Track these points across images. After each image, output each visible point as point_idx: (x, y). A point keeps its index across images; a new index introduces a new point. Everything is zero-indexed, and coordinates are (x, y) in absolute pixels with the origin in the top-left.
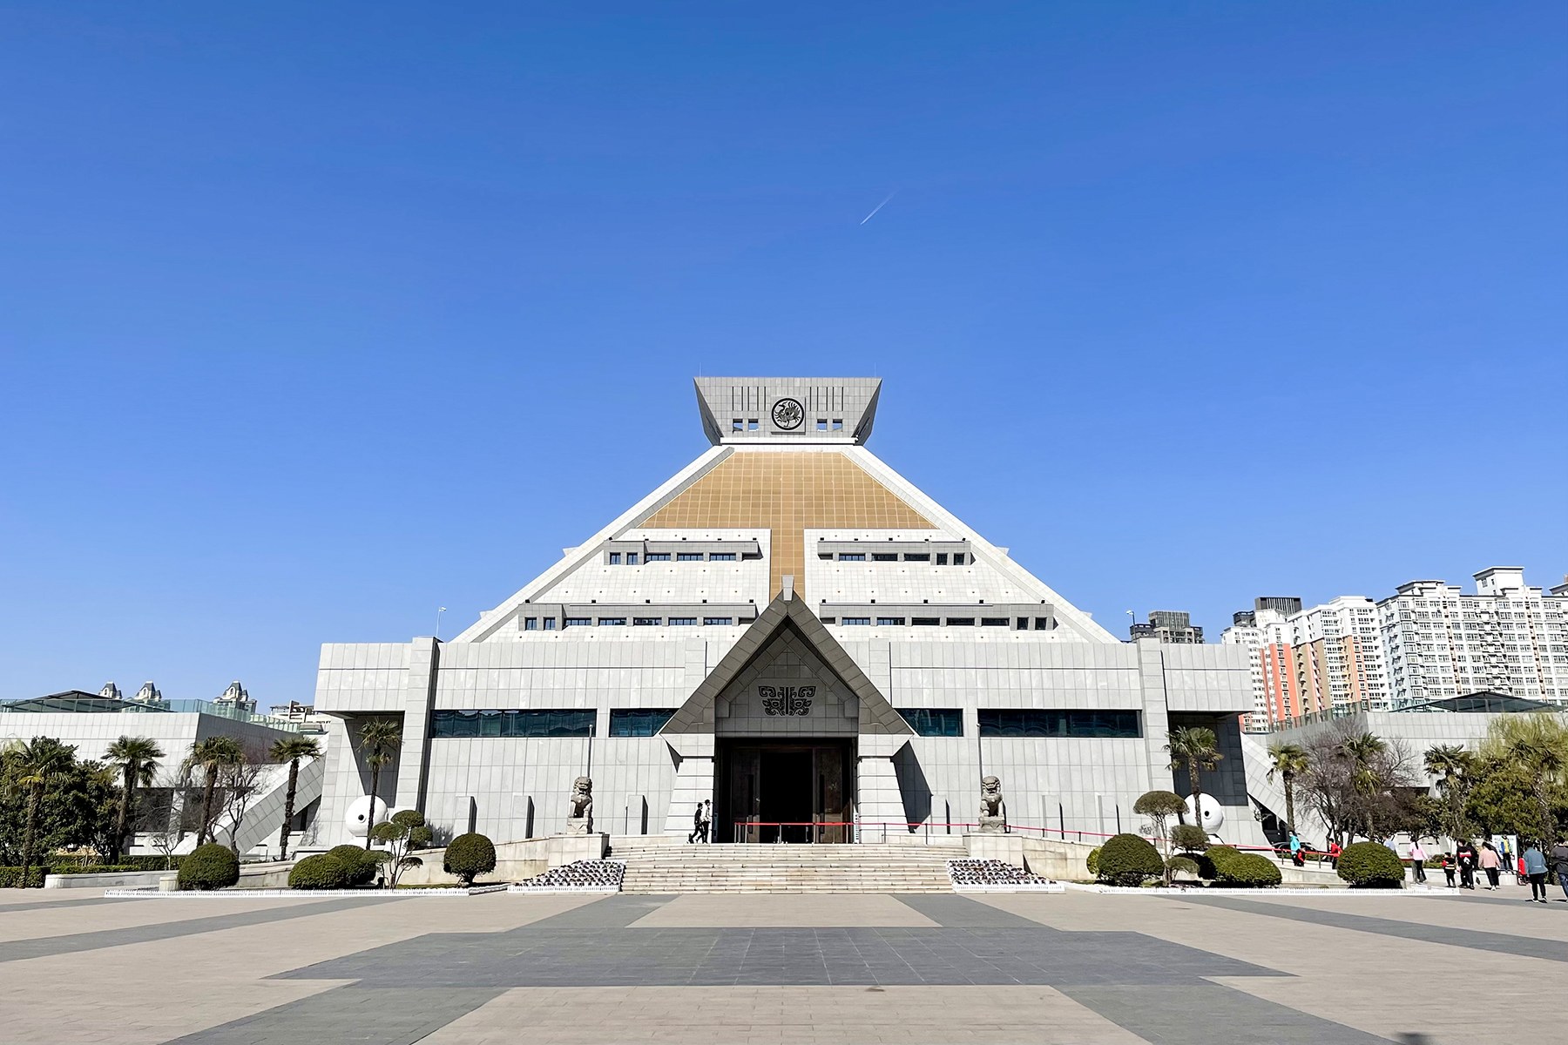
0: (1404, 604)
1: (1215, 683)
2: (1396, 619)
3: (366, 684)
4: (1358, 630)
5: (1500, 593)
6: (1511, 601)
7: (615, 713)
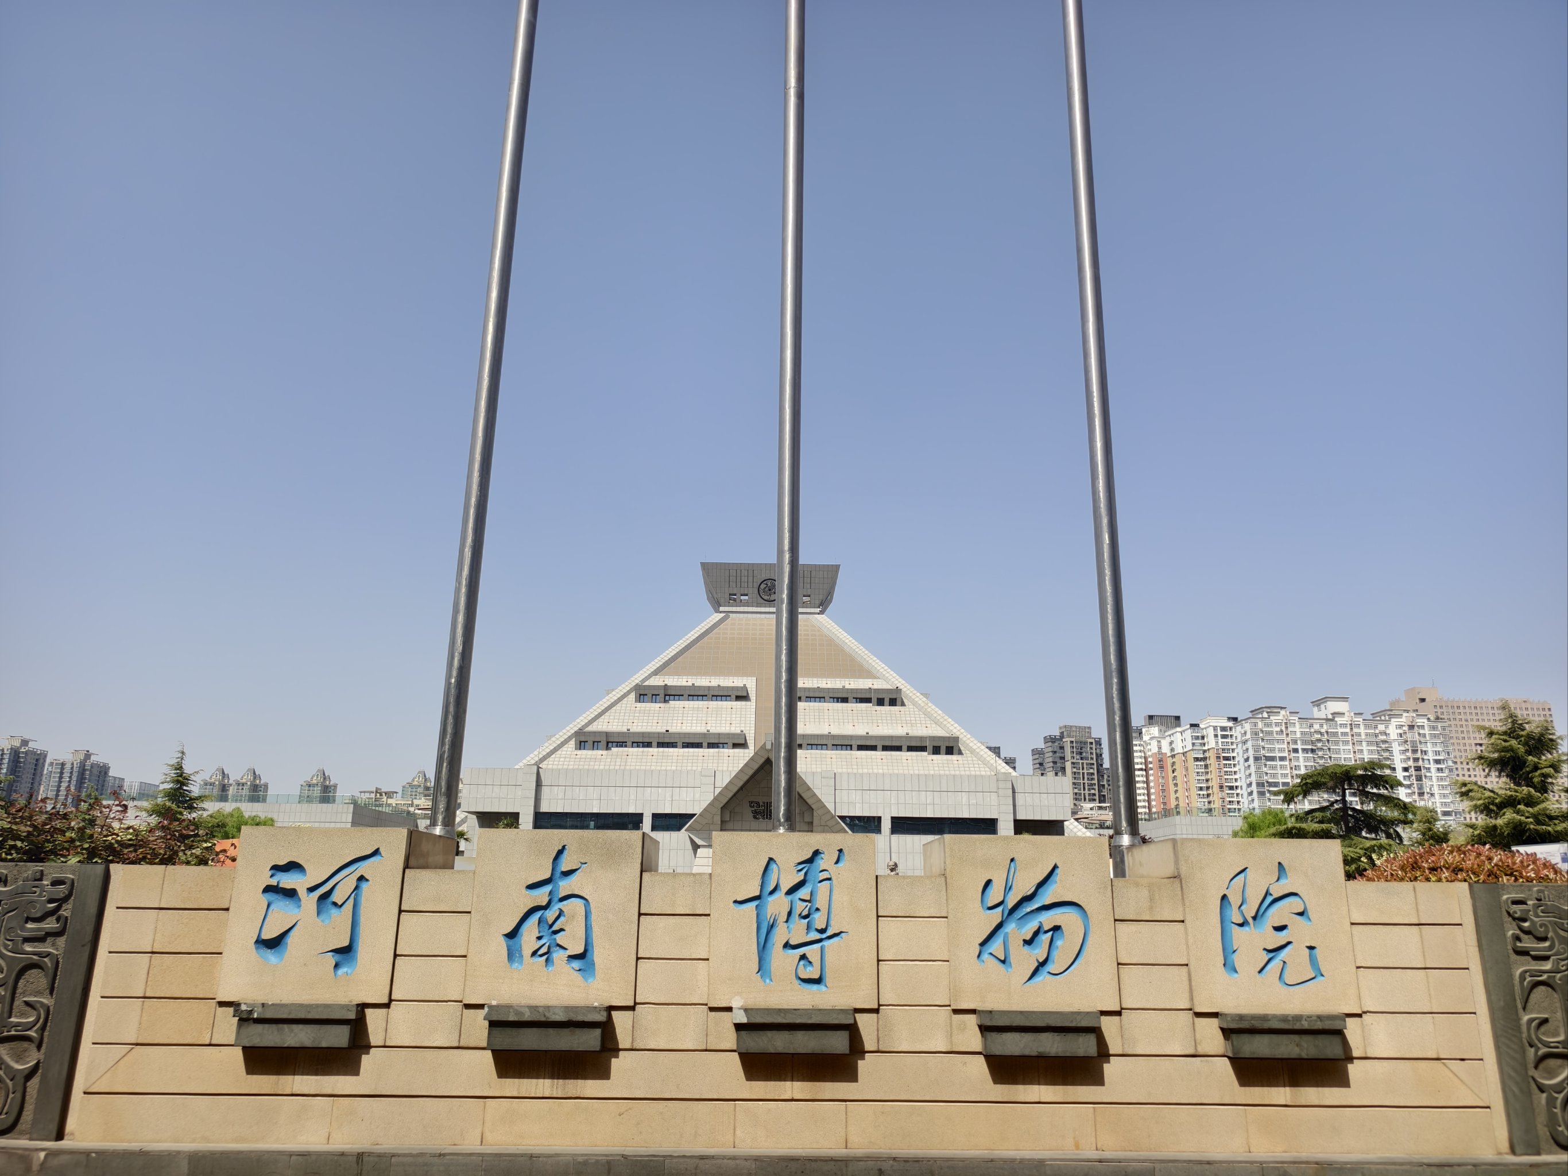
0: (1255, 724)
1: (1046, 802)
2: (1248, 736)
3: (494, 795)
4: (1220, 744)
5: (1330, 717)
6: (1339, 723)
7: (655, 816)
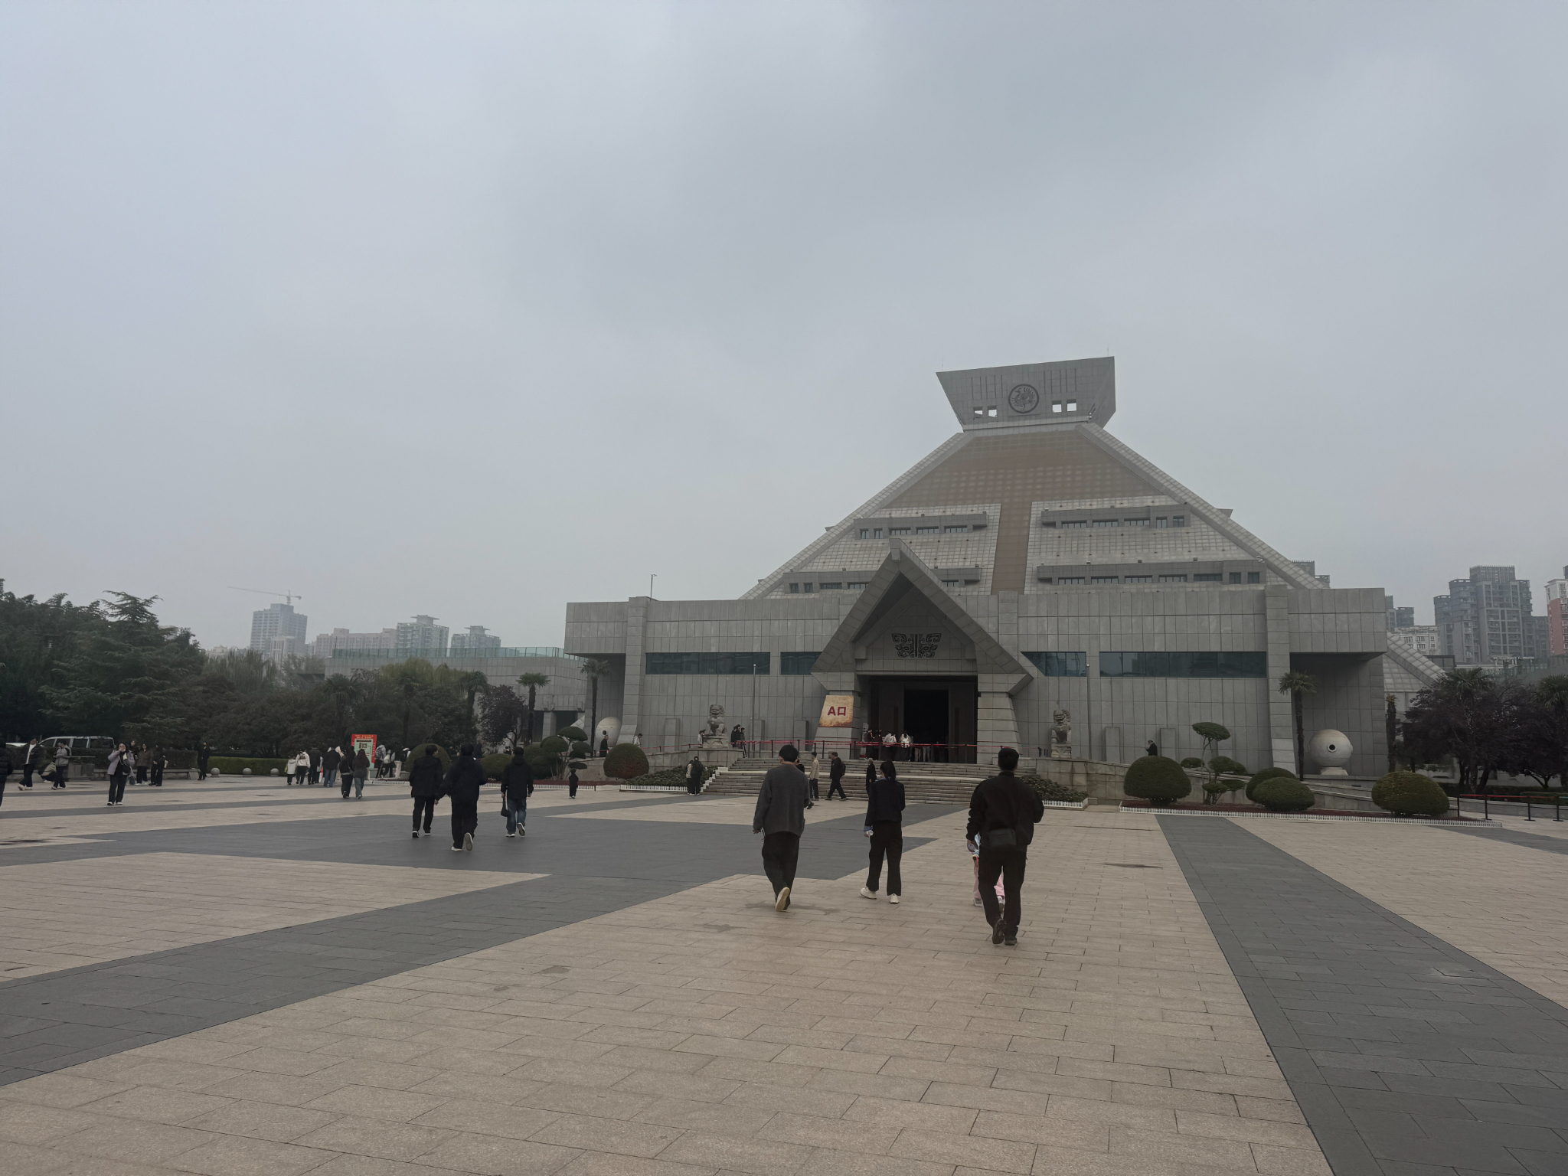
1: (1346, 626)
3: (599, 633)
7: (785, 656)
